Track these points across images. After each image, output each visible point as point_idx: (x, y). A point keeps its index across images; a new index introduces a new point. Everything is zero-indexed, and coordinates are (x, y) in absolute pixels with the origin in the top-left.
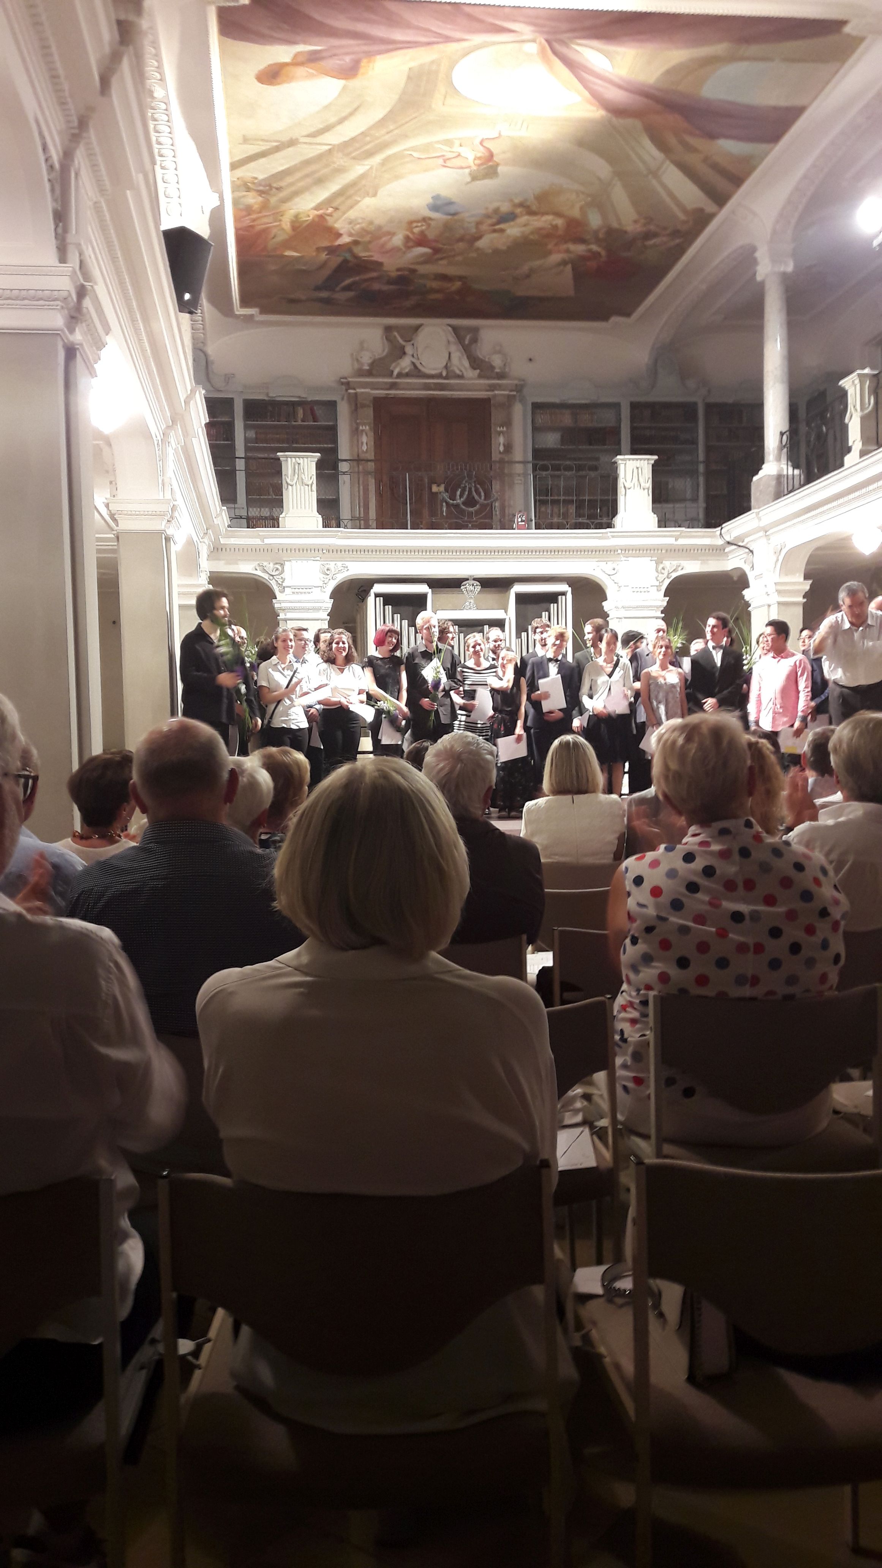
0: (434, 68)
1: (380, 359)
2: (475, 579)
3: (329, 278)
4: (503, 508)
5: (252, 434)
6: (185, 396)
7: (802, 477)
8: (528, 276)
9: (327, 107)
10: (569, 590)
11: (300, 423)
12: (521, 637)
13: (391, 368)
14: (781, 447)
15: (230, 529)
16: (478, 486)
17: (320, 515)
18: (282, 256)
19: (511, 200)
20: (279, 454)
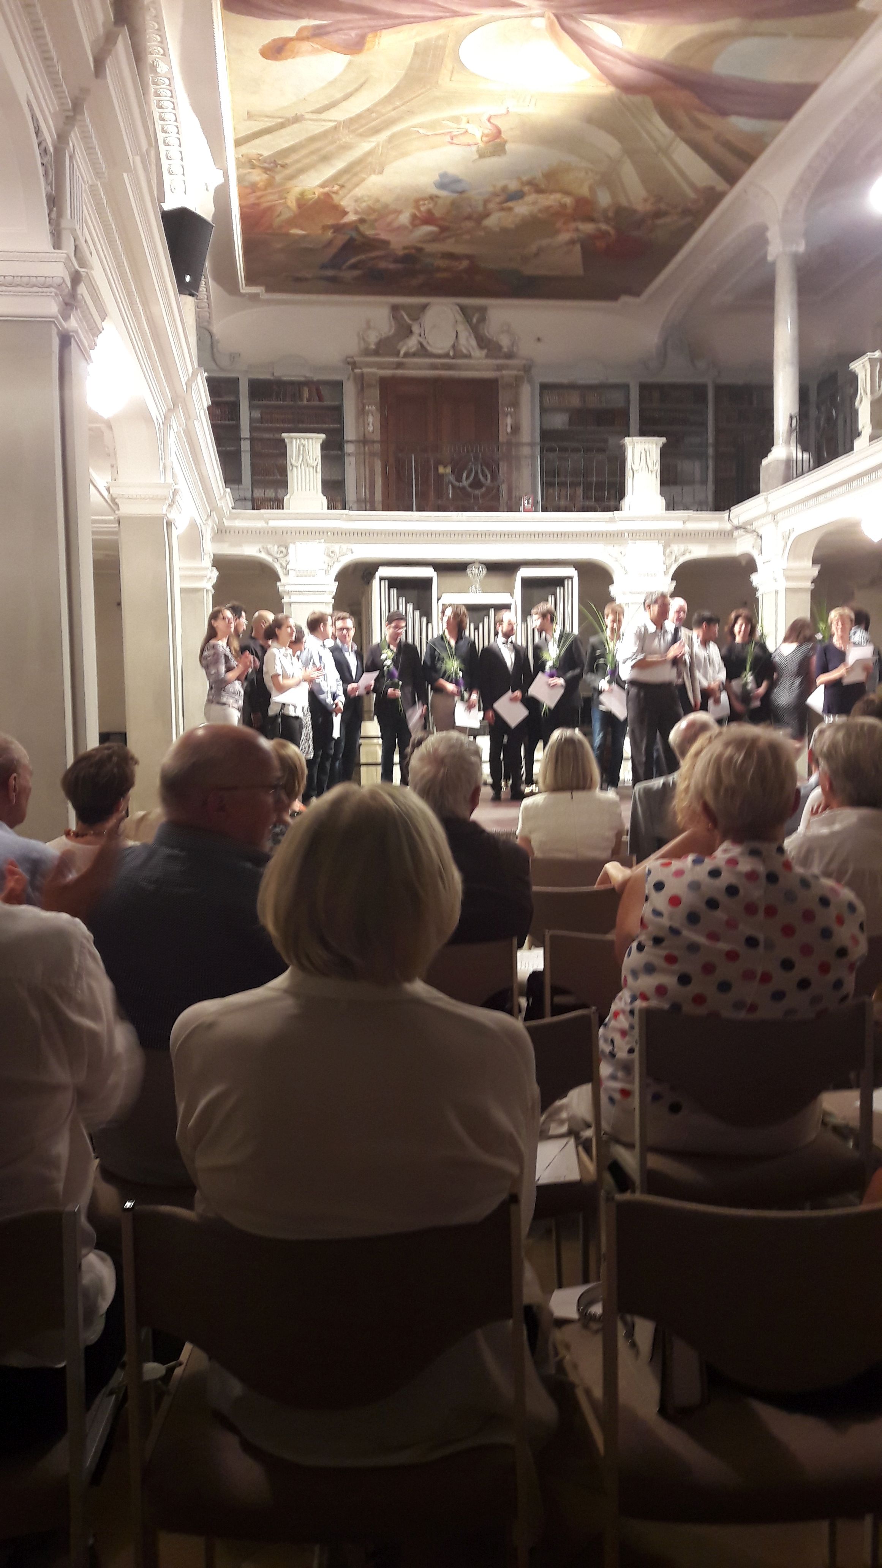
0: (441, 42)
1: (387, 338)
2: (480, 563)
3: (336, 256)
4: (509, 491)
5: (256, 414)
6: (186, 379)
7: (811, 461)
8: (537, 255)
9: (332, 83)
10: (577, 574)
11: (305, 403)
12: (526, 622)
13: (398, 348)
14: (791, 431)
15: (234, 511)
16: (484, 468)
17: (325, 497)
18: (287, 235)
19: (519, 178)
20: (284, 435)
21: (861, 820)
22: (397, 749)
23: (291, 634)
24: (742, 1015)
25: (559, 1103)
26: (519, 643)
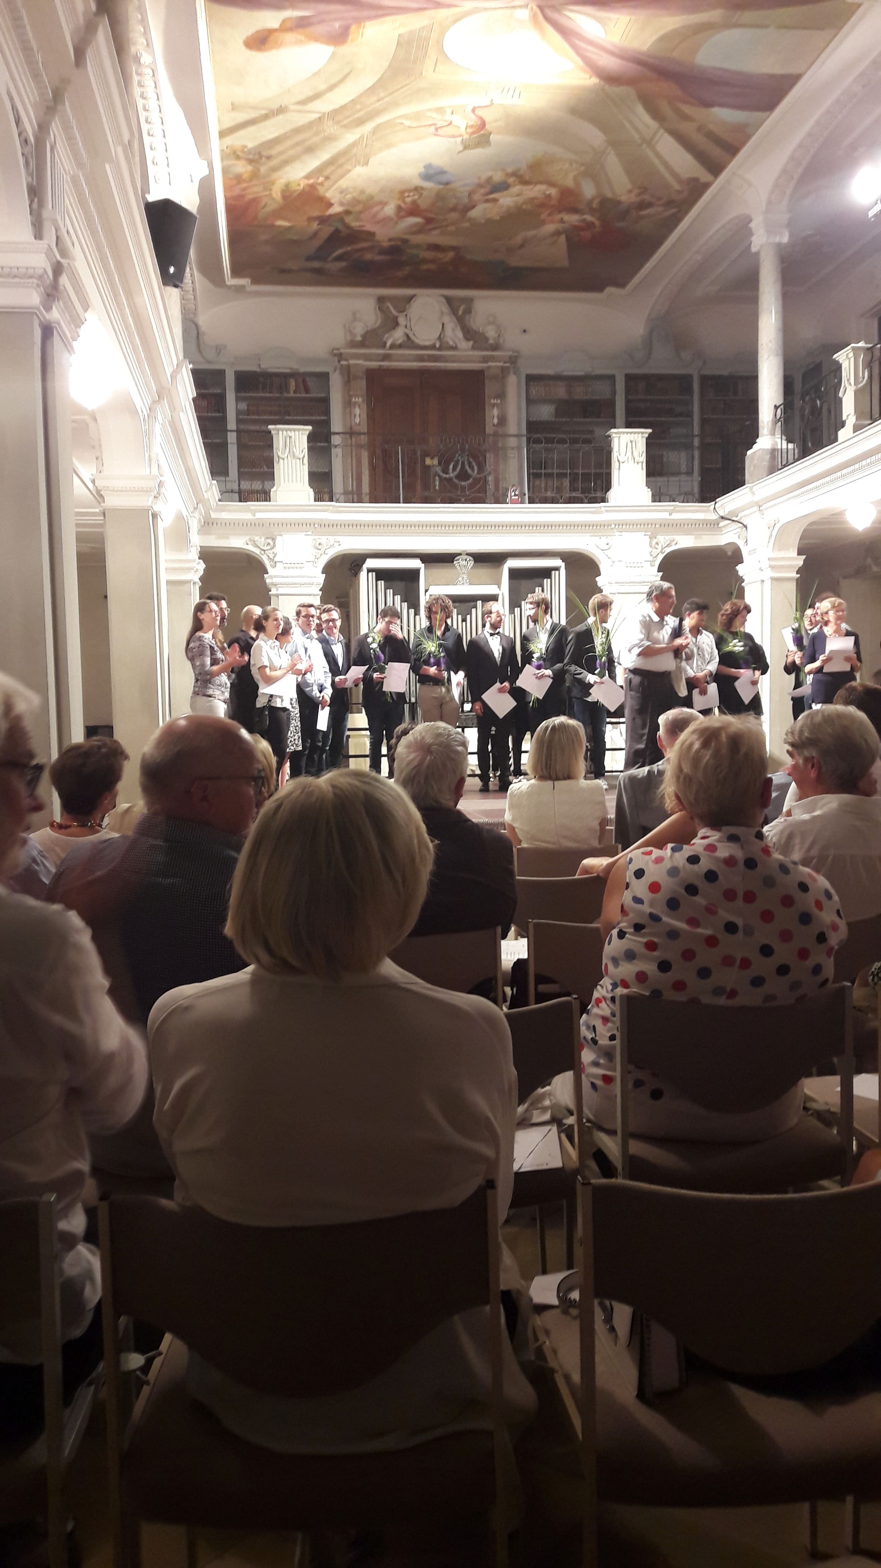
0: (424, 33)
1: (373, 330)
2: (467, 554)
3: (320, 249)
4: (496, 482)
5: (243, 406)
6: (171, 370)
7: (797, 451)
8: (522, 246)
9: (316, 74)
10: (563, 565)
11: (292, 394)
12: (514, 613)
13: (384, 339)
14: (776, 421)
15: (221, 503)
16: (471, 460)
17: (312, 490)
18: (273, 226)
19: (503, 170)
20: (270, 427)
21: (843, 806)
22: (385, 741)
23: (278, 627)
24: (722, 1001)
25: (540, 1091)
26: (507, 634)
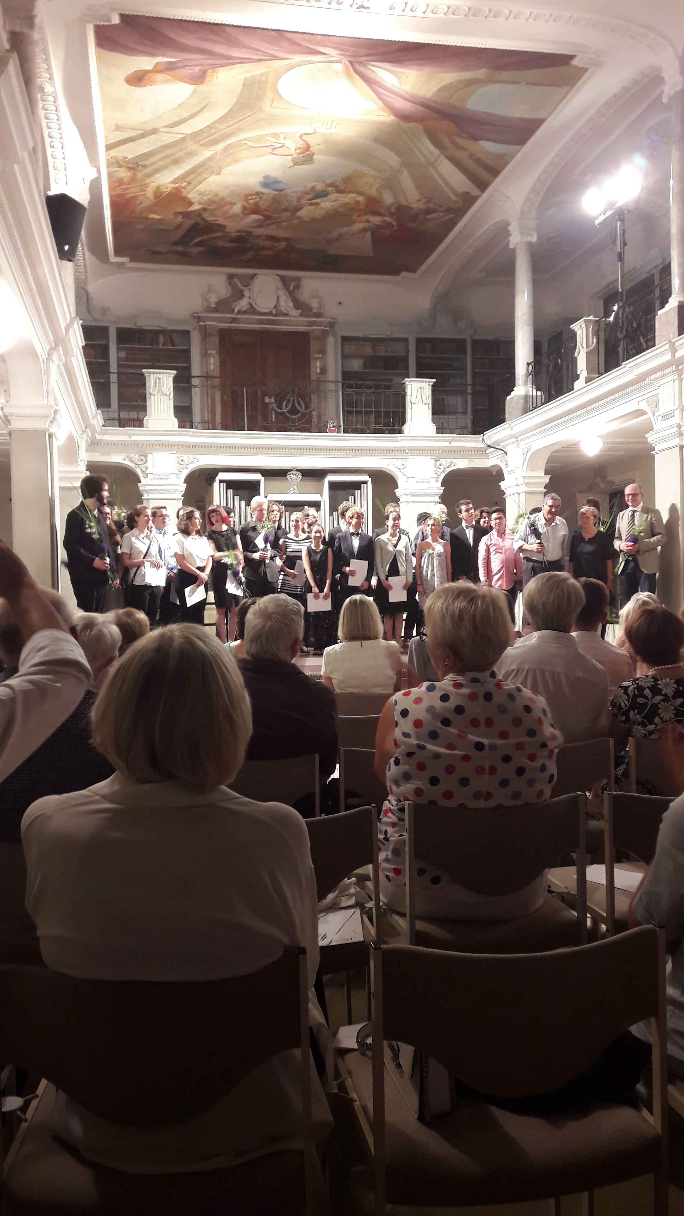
0: (264, 78)
1: (224, 299)
2: (297, 470)
3: (184, 236)
4: (319, 416)
5: (123, 354)
6: (65, 325)
7: (543, 397)
8: (337, 239)
9: (181, 105)
10: (370, 480)
11: (161, 347)
12: (333, 515)
13: (233, 307)
14: (528, 374)
15: (104, 428)
16: (300, 399)
17: (176, 419)
18: (147, 218)
19: (324, 181)
20: (144, 371)
